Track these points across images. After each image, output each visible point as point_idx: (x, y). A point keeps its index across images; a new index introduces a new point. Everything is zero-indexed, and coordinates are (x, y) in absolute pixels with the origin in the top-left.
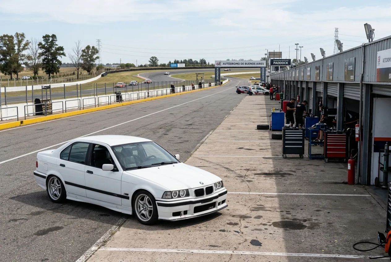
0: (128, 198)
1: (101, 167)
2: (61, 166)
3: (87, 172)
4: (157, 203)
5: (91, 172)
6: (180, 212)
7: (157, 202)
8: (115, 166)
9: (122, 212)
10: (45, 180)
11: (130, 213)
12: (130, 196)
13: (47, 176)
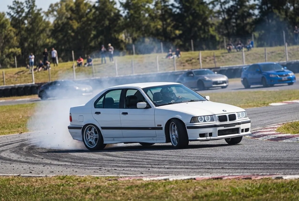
1: (135, 107)
2: (96, 114)
3: (122, 114)
5: (126, 113)
6: (206, 134)
7: (186, 126)
8: (148, 104)
10: (80, 131)
12: (163, 126)
13: (83, 126)
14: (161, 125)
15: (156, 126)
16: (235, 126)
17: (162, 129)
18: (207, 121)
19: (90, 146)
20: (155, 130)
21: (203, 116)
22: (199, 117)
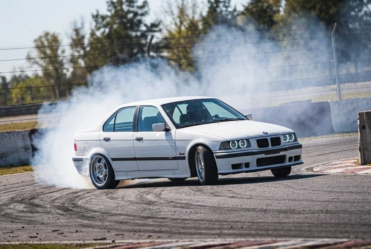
14: (184, 154)
15: (178, 155)
16: (279, 153)
17: (185, 159)
18: (242, 147)
20: (176, 160)
21: (237, 141)
22: (230, 141)
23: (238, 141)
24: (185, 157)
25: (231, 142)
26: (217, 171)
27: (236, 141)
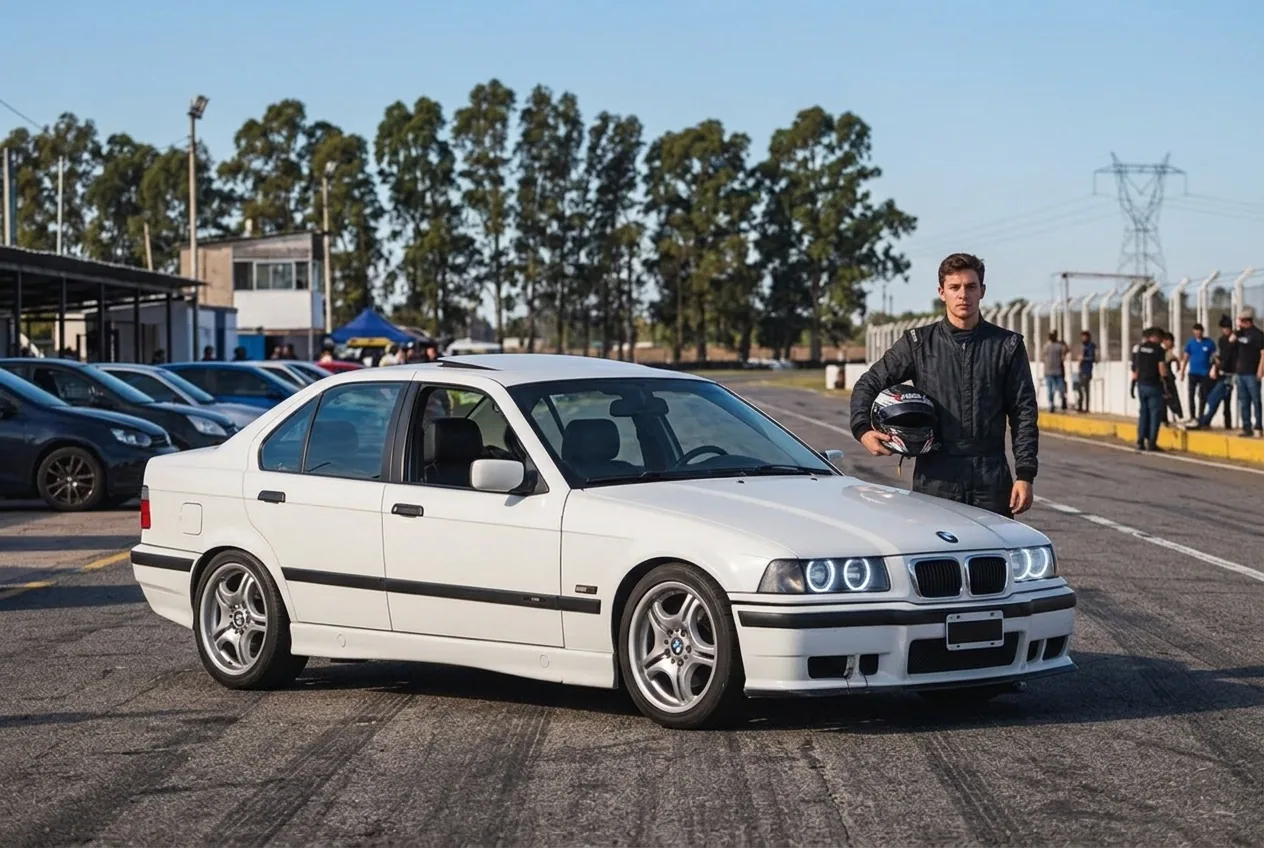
0: (594, 607)
1: (462, 482)
2: (263, 503)
3: (393, 512)
4: (740, 613)
5: (414, 511)
6: (843, 659)
7: (735, 609)
8: (531, 472)
9: (564, 682)
10: (186, 577)
11: (605, 679)
12: (607, 597)
13: (196, 558)
14: (593, 590)
15: (570, 592)
17: (599, 613)
18: (853, 588)
19: (229, 665)
20: (558, 612)
21: (835, 560)
22: (808, 561)
23: (840, 562)
24: (599, 602)
25: (811, 564)
26: (743, 679)
27: (831, 559)
